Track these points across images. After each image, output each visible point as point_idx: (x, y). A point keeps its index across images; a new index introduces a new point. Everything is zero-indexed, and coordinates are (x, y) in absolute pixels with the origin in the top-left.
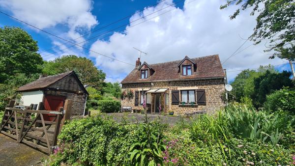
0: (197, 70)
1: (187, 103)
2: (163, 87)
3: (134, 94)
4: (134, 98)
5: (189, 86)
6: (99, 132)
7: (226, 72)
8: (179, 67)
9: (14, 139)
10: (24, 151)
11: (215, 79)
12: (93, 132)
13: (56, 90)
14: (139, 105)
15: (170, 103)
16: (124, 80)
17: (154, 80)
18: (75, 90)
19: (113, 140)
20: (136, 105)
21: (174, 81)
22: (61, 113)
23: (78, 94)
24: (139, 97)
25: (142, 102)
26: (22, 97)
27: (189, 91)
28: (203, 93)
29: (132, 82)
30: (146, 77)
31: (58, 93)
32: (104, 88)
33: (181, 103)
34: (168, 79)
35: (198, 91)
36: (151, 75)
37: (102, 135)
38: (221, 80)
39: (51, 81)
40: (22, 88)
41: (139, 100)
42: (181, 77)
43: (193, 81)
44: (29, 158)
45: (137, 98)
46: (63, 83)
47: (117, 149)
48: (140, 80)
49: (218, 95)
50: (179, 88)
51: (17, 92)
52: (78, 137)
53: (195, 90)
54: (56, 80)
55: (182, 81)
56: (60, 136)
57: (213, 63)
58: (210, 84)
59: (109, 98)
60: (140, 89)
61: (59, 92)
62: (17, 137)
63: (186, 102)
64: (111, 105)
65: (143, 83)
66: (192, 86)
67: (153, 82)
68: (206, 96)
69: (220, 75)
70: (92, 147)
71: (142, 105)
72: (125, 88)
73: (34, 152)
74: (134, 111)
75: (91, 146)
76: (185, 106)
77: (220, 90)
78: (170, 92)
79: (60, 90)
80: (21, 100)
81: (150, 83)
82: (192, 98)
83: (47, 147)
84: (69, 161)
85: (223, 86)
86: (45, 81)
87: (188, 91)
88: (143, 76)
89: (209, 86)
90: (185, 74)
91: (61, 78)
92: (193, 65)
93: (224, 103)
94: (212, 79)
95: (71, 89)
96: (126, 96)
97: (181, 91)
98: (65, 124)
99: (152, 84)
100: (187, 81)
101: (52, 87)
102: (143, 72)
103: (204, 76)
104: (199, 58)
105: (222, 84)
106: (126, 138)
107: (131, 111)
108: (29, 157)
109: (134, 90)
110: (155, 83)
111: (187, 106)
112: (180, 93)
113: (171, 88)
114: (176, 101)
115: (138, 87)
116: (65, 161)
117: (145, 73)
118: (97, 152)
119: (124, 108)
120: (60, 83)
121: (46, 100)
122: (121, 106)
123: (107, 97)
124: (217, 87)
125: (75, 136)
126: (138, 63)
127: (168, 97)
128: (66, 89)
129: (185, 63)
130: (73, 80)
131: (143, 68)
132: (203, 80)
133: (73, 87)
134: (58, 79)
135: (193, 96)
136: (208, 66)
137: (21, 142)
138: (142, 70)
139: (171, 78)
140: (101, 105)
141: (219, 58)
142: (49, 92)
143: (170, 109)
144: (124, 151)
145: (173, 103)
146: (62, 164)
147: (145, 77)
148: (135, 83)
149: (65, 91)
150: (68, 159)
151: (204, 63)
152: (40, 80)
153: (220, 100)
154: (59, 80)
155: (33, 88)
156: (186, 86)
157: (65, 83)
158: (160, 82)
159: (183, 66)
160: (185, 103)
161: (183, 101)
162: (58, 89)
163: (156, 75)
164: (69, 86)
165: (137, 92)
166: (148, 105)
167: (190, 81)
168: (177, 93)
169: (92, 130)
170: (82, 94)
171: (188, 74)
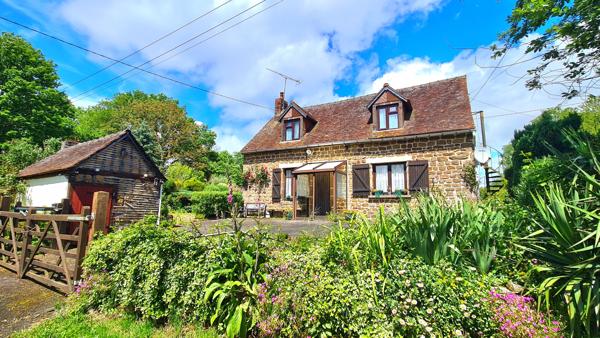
0: (412, 115)
1: (387, 194)
2: (334, 159)
3: (270, 177)
4: (271, 184)
5: (391, 153)
6: (151, 251)
7: (482, 118)
8: (370, 109)
9: (13, 271)
10: (28, 291)
11: (452, 136)
12: (139, 253)
13: (93, 173)
14: (282, 201)
15: (350, 193)
16: (249, 145)
17: (312, 142)
18: (135, 172)
19: (177, 267)
20: (276, 199)
21: (357, 144)
22: (87, 219)
23: (143, 180)
24: (282, 182)
25: (289, 193)
26: (29, 189)
27: (393, 166)
28: (424, 168)
29: (264, 149)
30: (296, 136)
31: (99, 178)
32: (213, 164)
33: (373, 194)
34: (344, 139)
35: (413, 165)
36: (308, 130)
37: (155, 257)
38: (465, 138)
39: (82, 154)
40: (27, 171)
41: (282, 188)
42: (374, 134)
43: (400, 141)
44: (34, 304)
45: (277, 185)
46: (108, 157)
47: (184, 283)
48: (282, 144)
49: (457, 173)
50: (370, 160)
51: (18, 179)
52: (116, 263)
53: (404, 163)
54: (92, 153)
55: (376, 143)
56: (87, 262)
57: (451, 97)
58: (440, 148)
59: (219, 186)
60: (282, 165)
61: (102, 177)
62: (17, 267)
63: (385, 191)
64: (219, 201)
65: (290, 150)
66: (399, 153)
67: (311, 148)
68: (430, 176)
69: (463, 127)
70: (140, 280)
71: (289, 199)
72: (252, 162)
73: (45, 293)
74: (273, 213)
75: (139, 277)
76: (382, 200)
77: (463, 161)
78: (350, 170)
79: (102, 173)
80: (27, 195)
81: (305, 149)
82: (399, 180)
83: (66, 282)
84: (102, 307)
85: (469, 151)
86: (71, 154)
87: (390, 166)
88: (289, 134)
89: (437, 153)
90: (383, 125)
91: (102, 146)
92: (401, 104)
93: (471, 190)
94: (443, 137)
95: (127, 169)
96: (253, 181)
97: (374, 165)
98: (96, 238)
99: (309, 152)
100: (386, 143)
101: (85, 166)
102: (290, 125)
103: (426, 130)
104: (421, 87)
105: (468, 146)
106: (201, 263)
107: (265, 214)
108: (35, 301)
109: (269, 167)
110: (316, 149)
111: (387, 200)
112: (371, 170)
113: (353, 160)
114: (361, 190)
115: (278, 160)
116: (95, 306)
117: (292, 128)
118: (147, 287)
119: (250, 207)
120: (101, 157)
121: (74, 193)
122: (242, 204)
123: (216, 184)
124: (456, 153)
125: (111, 260)
126: (282, 104)
127: (344, 180)
128: (116, 169)
129: (383, 100)
130: (128, 150)
131: (289, 116)
132: (422, 139)
133: (131, 166)
134: (97, 149)
135: (402, 176)
136: (439, 106)
137: (24, 277)
138: (286, 122)
139: (351, 137)
140: (198, 202)
141: (465, 86)
142: (80, 178)
143: (349, 206)
144: (196, 286)
145: (357, 194)
146: (91, 311)
147: (293, 136)
148: (271, 152)
149: (114, 174)
150: (101, 303)
151: (430, 97)
152: (63, 153)
153: (462, 185)
154: (98, 152)
155: (48, 170)
156: (384, 153)
157: (113, 156)
158: (327, 148)
159: (379, 107)
160: (382, 192)
161: (378, 189)
162: (98, 170)
163: (318, 131)
164: (122, 164)
165: (277, 172)
166: (302, 200)
167: (393, 142)
168: (365, 172)
169: (138, 248)
170: (151, 179)
171: (391, 127)
